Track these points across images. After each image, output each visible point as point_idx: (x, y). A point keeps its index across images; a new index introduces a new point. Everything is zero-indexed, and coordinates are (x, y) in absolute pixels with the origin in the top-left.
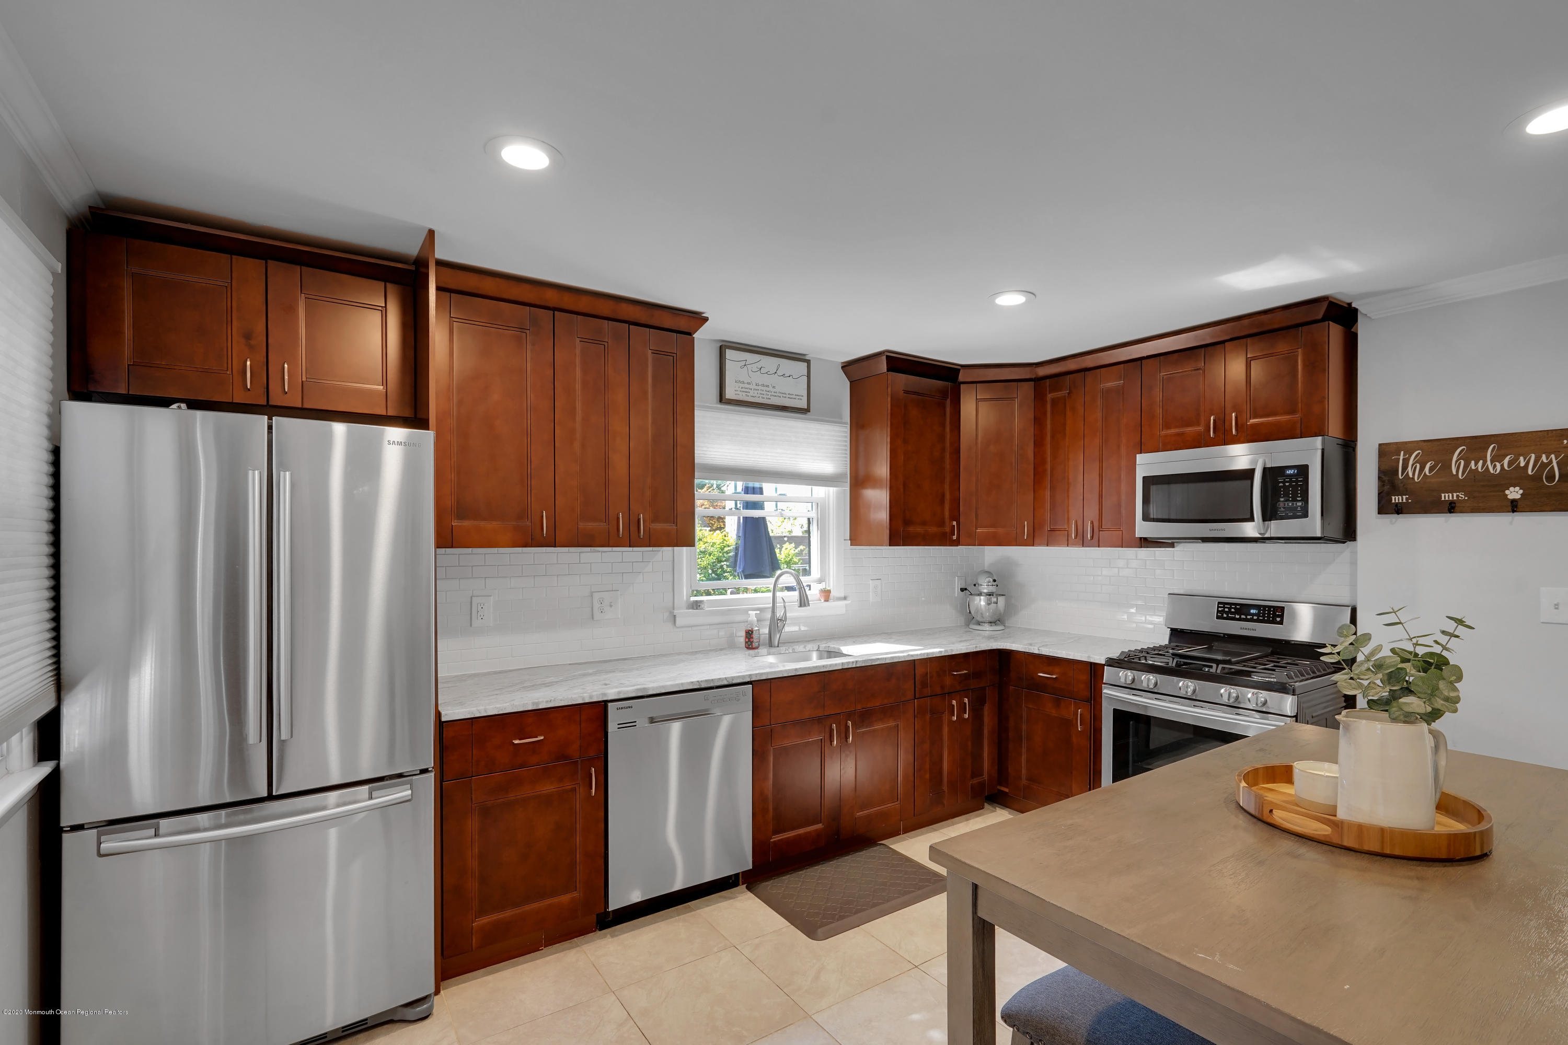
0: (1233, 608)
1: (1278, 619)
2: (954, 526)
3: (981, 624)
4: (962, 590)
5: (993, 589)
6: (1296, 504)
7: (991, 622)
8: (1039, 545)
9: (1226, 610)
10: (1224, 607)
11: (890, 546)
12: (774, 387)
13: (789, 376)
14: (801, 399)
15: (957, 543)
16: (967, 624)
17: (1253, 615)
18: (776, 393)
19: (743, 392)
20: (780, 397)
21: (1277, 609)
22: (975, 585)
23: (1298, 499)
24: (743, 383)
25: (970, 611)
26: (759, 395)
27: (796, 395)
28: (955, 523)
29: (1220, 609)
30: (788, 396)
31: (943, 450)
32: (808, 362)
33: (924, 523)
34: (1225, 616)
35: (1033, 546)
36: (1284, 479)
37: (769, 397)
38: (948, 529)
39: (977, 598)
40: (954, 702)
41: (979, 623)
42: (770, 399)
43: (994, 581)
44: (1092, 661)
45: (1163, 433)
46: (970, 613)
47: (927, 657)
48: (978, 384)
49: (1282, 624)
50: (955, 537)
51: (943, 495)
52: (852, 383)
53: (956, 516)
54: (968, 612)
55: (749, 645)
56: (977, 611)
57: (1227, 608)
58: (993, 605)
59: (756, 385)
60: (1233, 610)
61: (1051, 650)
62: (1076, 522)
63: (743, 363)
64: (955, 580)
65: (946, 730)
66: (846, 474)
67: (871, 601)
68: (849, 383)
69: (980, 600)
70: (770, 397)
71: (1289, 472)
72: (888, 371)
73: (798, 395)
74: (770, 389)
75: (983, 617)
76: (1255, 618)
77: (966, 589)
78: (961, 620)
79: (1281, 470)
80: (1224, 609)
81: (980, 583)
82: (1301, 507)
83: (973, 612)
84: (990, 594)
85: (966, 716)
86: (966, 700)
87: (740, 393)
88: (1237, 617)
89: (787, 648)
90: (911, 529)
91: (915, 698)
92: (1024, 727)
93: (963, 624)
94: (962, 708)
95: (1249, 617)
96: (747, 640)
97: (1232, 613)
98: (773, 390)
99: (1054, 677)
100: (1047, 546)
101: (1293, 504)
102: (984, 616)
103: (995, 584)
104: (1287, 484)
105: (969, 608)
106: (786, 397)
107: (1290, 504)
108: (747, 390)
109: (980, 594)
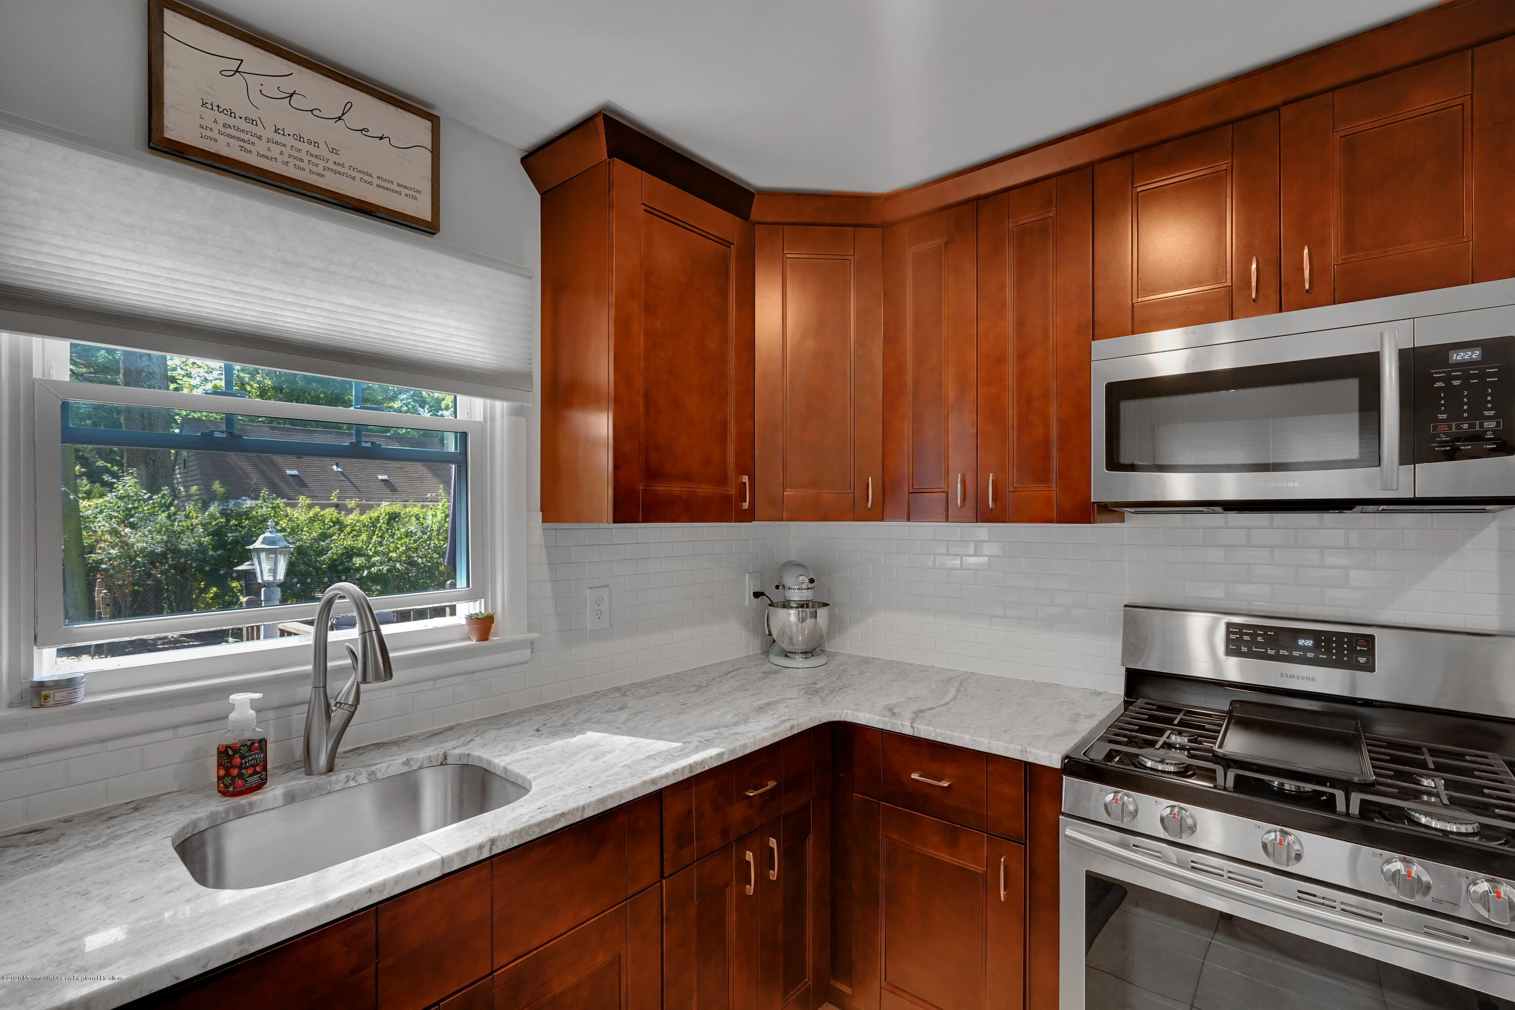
0: (1260, 635)
1: (1362, 660)
2: (745, 483)
3: (789, 655)
4: (757, 595)
5: (806, 595)
6: (1481, 425)
7: (805, 653)
8: (894, 518)
9: (1246, 638)
10: (1242, 634)
11: (615, 521)
12: (333, 151)
13: (381, 138)
14: (416, 199)
15: (748, 516)
16: (766, 653)
17: (1305, 649)
18: (343, 166)
19: (230, 136)
20: (354, 178)
21: (1357, 641)
22: (777, 587)
23: (1486, 413)
24: (231, 114)
25: (770, 631)
26: (286, 159)
27: (399, 185)
28: (745, 479)
29: (1233, 637)
30: (376, 182)
31: (725, 340)
32: (434, 120)
33: (687, 477)
34: (1244, 649)
35: (882, 520)
36: (1448, 373)
37: (319, 170)
38: (732, 491)
39: (782, 612)
40: (749, 856)
41: (786, 654)
42: (322, 176)
43: (812, 581)
44: (1031, 759)
45: (1140, 300)
46: (770, 634)
47: (690, 775)
48: (785, 227)
49: (1372, 670)
50: (746, 505)
51: (724, 425)
52: (544, 195)
53: (747, 466)
54: (767, 633)
55: (226, 786)
56: (782, 633)
57: (1247, 634)
58: (810, 622)
59: (276, 131)
60: (1260, 639)
61: (938, 730)
62: (964, 476)
63: (234, 65)
64: (745, 579)
65: (732, 918)
66: (528, 376)
67: (588, 629)
68: (539, 196)
69: (789, 614)
70: (322, 172)
71: (1458, 356)
72: (609, 157)
73: (406, 187)
74: (323, 151)
75: (792, 644)
76: (1310, 655)
77: (762, 594)
78: (754, 646)
79: (1440, 353)
80: (1241, 637)
81: (787, 585)
82: (1494, 431)
83: (775, 635)
84: (802, 605)
85: (773, 875)
86: (773, 842)
87: (223, 140)
88: (1271, 652)
89: (352, 774)
90: (661, 488)
91: (662, 877)
92: (882, 876)
93: (759, 652)
94: (765, 859)
95: (1296, 653)
96: (222, 773)
97: (1259, 645)
98: (333, 157)
99: (945, 784)
100: (909, 520)
101: (1472, 426)
102: (795, 641)
103: (811, 585)
104: (1456, 383)
105: (768, 626)
106: (371, 183)
107: (1466, 426)
108: (246, 137)
109: (786, 605)
